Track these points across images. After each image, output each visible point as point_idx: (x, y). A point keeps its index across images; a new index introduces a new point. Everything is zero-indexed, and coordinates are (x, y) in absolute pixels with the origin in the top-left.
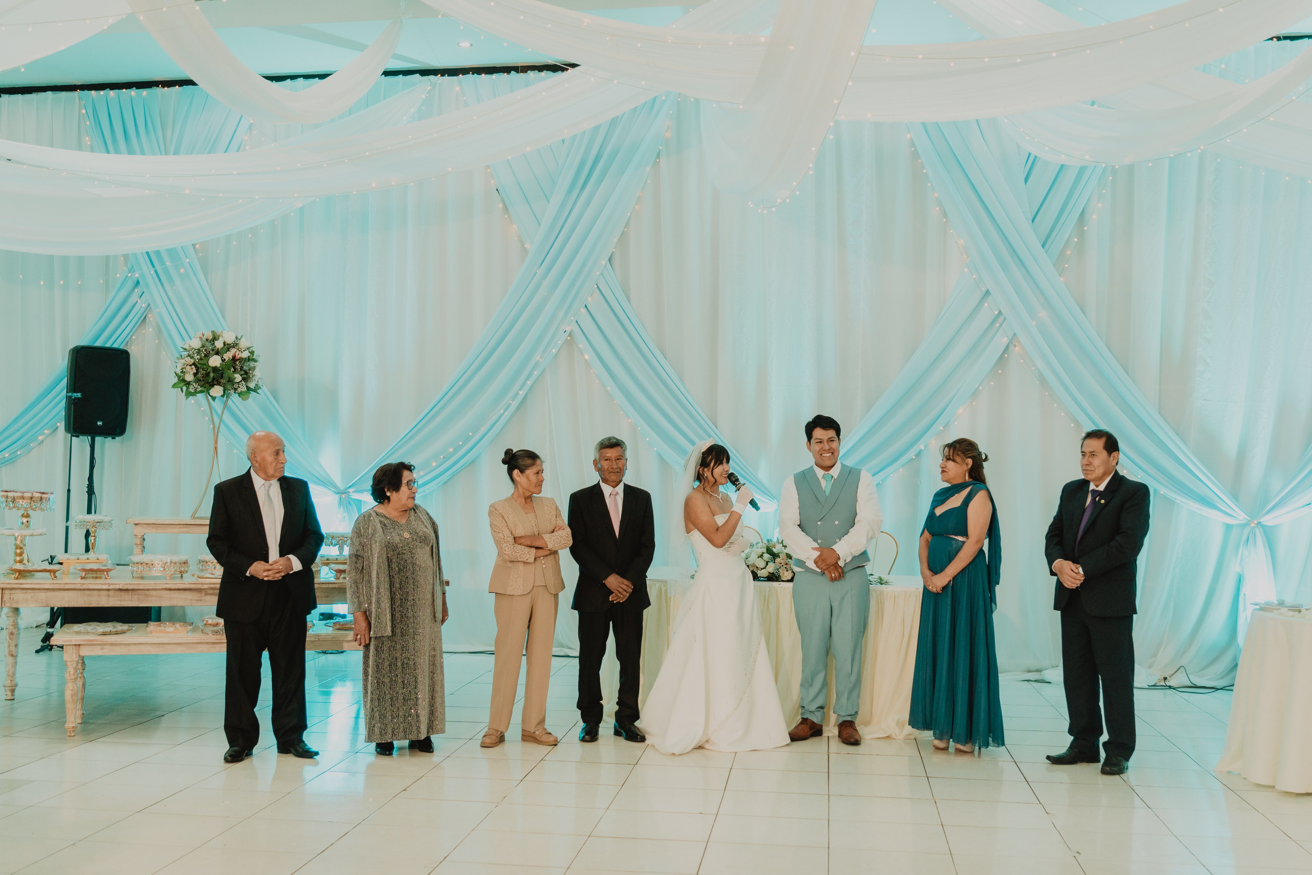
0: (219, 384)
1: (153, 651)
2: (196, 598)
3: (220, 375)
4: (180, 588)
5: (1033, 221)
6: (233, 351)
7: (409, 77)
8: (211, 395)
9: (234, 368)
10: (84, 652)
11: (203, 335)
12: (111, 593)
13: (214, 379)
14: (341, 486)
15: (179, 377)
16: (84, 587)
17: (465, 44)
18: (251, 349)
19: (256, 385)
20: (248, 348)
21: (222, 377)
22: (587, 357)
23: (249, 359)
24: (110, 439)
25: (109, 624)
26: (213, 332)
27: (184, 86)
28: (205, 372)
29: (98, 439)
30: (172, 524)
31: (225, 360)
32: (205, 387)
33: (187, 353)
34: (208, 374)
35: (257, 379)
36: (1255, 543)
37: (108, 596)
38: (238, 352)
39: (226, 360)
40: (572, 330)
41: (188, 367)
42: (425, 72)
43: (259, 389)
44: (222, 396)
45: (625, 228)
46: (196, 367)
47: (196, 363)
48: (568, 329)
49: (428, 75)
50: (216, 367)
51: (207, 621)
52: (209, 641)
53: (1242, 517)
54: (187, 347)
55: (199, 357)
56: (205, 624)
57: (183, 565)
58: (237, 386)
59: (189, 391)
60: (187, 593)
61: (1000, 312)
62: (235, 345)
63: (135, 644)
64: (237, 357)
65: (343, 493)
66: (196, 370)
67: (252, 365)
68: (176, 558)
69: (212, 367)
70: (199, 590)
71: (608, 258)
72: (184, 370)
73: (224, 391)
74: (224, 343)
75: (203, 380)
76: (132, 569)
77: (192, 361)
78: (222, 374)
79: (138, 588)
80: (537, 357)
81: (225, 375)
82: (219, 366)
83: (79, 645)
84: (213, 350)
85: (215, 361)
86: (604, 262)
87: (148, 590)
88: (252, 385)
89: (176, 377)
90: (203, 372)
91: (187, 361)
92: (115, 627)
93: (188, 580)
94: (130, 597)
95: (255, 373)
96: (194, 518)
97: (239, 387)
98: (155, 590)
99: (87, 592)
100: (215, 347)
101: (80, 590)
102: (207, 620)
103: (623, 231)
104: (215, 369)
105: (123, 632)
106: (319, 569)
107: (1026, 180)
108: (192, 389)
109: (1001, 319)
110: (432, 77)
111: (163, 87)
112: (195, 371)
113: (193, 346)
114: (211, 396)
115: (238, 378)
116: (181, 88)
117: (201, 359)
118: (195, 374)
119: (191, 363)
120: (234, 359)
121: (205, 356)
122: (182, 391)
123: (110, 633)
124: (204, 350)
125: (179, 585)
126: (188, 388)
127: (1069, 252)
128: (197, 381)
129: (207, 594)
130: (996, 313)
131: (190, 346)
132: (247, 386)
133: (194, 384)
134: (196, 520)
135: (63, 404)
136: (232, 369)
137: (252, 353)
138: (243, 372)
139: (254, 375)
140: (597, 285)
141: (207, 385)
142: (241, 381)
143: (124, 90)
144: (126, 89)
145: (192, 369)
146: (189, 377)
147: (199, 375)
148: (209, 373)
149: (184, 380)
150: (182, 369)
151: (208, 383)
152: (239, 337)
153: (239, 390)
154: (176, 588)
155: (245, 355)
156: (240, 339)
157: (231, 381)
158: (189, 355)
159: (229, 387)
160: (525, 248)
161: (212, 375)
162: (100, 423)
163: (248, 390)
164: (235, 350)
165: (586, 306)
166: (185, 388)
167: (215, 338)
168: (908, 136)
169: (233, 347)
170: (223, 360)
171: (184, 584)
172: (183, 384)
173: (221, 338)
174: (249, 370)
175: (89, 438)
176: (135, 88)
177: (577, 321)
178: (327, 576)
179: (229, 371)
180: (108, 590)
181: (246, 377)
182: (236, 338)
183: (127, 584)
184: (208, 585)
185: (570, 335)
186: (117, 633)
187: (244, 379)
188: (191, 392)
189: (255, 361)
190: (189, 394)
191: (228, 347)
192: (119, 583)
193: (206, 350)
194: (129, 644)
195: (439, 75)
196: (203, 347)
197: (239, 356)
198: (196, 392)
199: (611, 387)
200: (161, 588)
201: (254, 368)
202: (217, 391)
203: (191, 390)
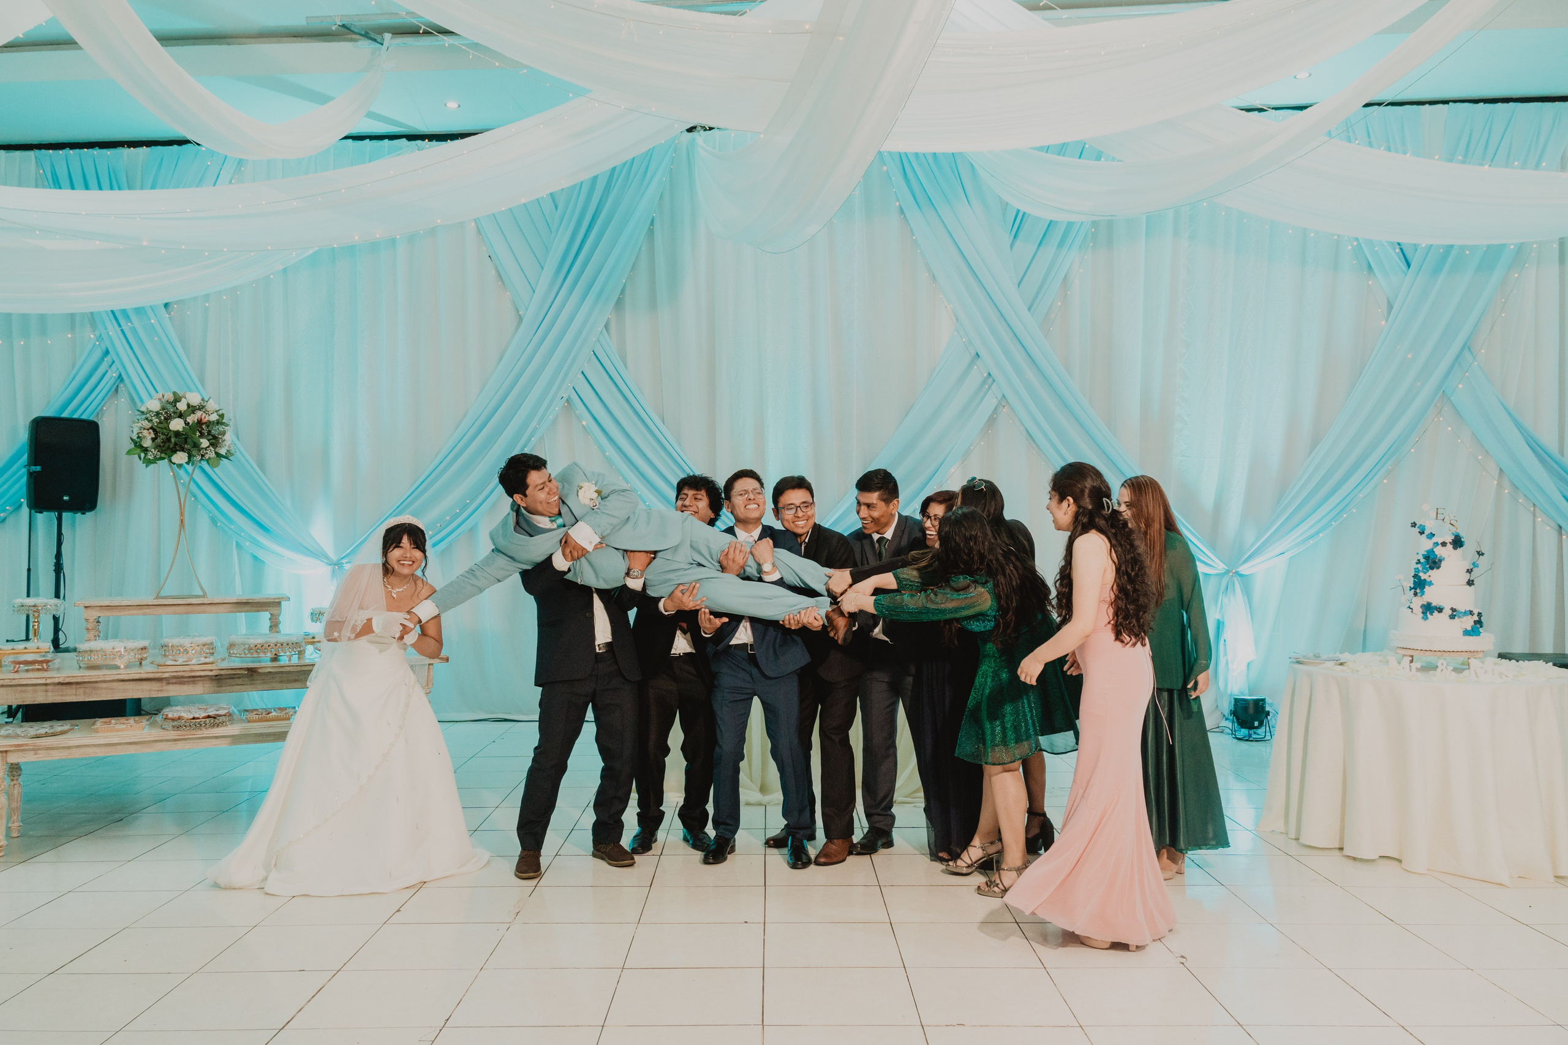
0: (183, 450)
1: (101, 753)
2: (155, 689)
3: (183, 439)
4: (135, 678)
5: (1019, 286)
6: (199, 414)
7: (395, 142)
8: (173, 462)
9: (200, 432)
10: (13, 759)
11: (163, 396)
12: (50, 687)
13: (176, 444)
14: (334, 557)
15: (135, 443)
16: (14, 682)
17: (452, 105)
18: (220, 411)
19: (228, 451)
20: (216, 411)
21: (186, 443)
22: (584, 423)
23: (218, 423)
24: (79, 514)
25: (47, 724)
26: (175, 393)
27: (153, 147)
28: (165, 437)
29: (65, 515)
30: (130, 606)
31: (189, 423)
32: (166, 454)
33: (144, 417)
34: (169, 440)
35: (227, 445)
36: (1234, 591)
37: (46, 691)
38: (204, 415)
39: (191, 423)
40: (569, 396)
41: (146, 431)
42: (411, 137)
43: (231, 456)
44: (188, 463)
45: (620, 295)
46: (154, 431)
47: (155, 427)
48: (566, 397)
49: (415, 140)
50: (178, 431)
51: (167, 715)
52: (169, 738)
53: (1221, 567)
54: (143, 409)
55: (157, 420)
56: (165, 719)
57: (140, 652)
58: (205, 452)
59: (147, 458)
60: (144, 683)
61: (989, 374)
62: (201, 408)
63: (78, 747)
64: (204, 421)
65: (336, 564)
66: (155, 434)
67: (221, 429)
68: (132, 644)
69: (174, 431)
70: (159, 680)
71: (604, 325)
72: (140, 435)
73: (190, 457)
74: (188, 405)
75: (163, 446)
76: (78, 658)
77: (150, 425)
78: (186, 439)
79: (83, 680)
80: (534, 424)
81: (189, 440)
82: (181, 430)
83: (6, 751)
84: (174, 413)
85: (177, 425)
86: (600, 327)
87: (96, 682)
88: (223, 451)
89: (133, 443)
90: (162, 437)
91: (144, 424)
92: (52, 727)
93: (147, 670)
94: (74, 691)
95: (225, 437)
96: (157, 597)
97: (207, 453)
98: (104, 682)
99: (19, 688)
100: (177, 408)
101: (11, 686)
102: (166, 713)
103: (619, 298)
104: (177, 434)
105: (62, 733)
106: (302, 649)
107: (1012, 246)
108: (151, 456)
109: (990, 381)
110: (419, 142)
111: (129, 147)
112: (154, 436)
113: (150, 409)
114: (174, 464)
115: (205, 443)
116: (149, 149)
117: (160, 423)
118: (153, 440)
119: (148, 427)
120: (200, 422)
121: (165, 418)
122: (140, 458)
123: (47, 735)
124: (163, 413)
125: (135, 675)
126: (146, 454)
127: (1053, 316)
128: (157, 447)
129: (169, 683)
130: (985, 375)
131: (148, 409)
132: (216, 453)
133: (153, 450)
134: (159, 600)
135: (25, 479)
136: (198, 434)
137: (222, 416)
138: (210, 437)
139: (224, 440)
140: (593, 351)
141: (169, 452)
142: (208, 447)
143: (85, 150)
144: (87, 148)
145: (150, 433)
146: (147, 443)
147: (159, 440)
148: (170, 437)
149: (141, 447)
150: (138, 434)
151: (169, 448)
152: (206, 399)
153: (207, 456)
154: (131, 678)
155: (214, 417)
156: (207, 402)
157: (196, 446)
158: (147, 419)
159: (194, 453)
160: (520, 315)
161: (173, 440)
162: (66, 498)
163: (217, 456)
164: (201, 412)
165: (582, 372)
166: (143, 455)
167: (177, 399)
168: (898, 204)
169: (199, 409)
170: (187, 424)
171: (140, 673)
172: (139, 450)
173: (183, 399)
174: (218, 434)
175: (56, 513)
176: (97, 148)
177: (573, 388)
178: (312, 657)
179: (193, 436)
180: (46, 685)
181: (215, 441)
182: (203, 400)
183: (69, 677)
184: (169, 674)
185: (567, 401)
186: (54, 735)
187: (212, 444)
188: (149, 459)
189: (223, 424)
190: (148, 462)
191: (192, 409)
192: (59, 676)
193: (166, 413)
194: (69, 748)
195: (427, 140)
196: (163, 409)
197: (207, 419)
198: (156, 460)
199: (611, 451)
200: (111, 679)
201: (224, 433)
202: (180, 457)
203: (149, 457)
